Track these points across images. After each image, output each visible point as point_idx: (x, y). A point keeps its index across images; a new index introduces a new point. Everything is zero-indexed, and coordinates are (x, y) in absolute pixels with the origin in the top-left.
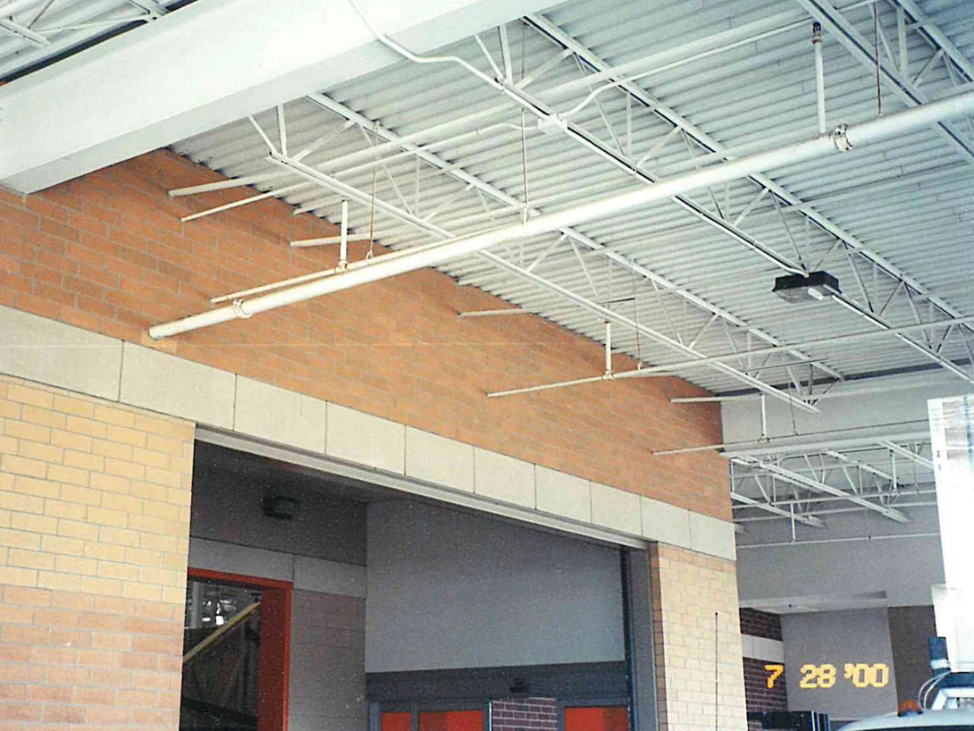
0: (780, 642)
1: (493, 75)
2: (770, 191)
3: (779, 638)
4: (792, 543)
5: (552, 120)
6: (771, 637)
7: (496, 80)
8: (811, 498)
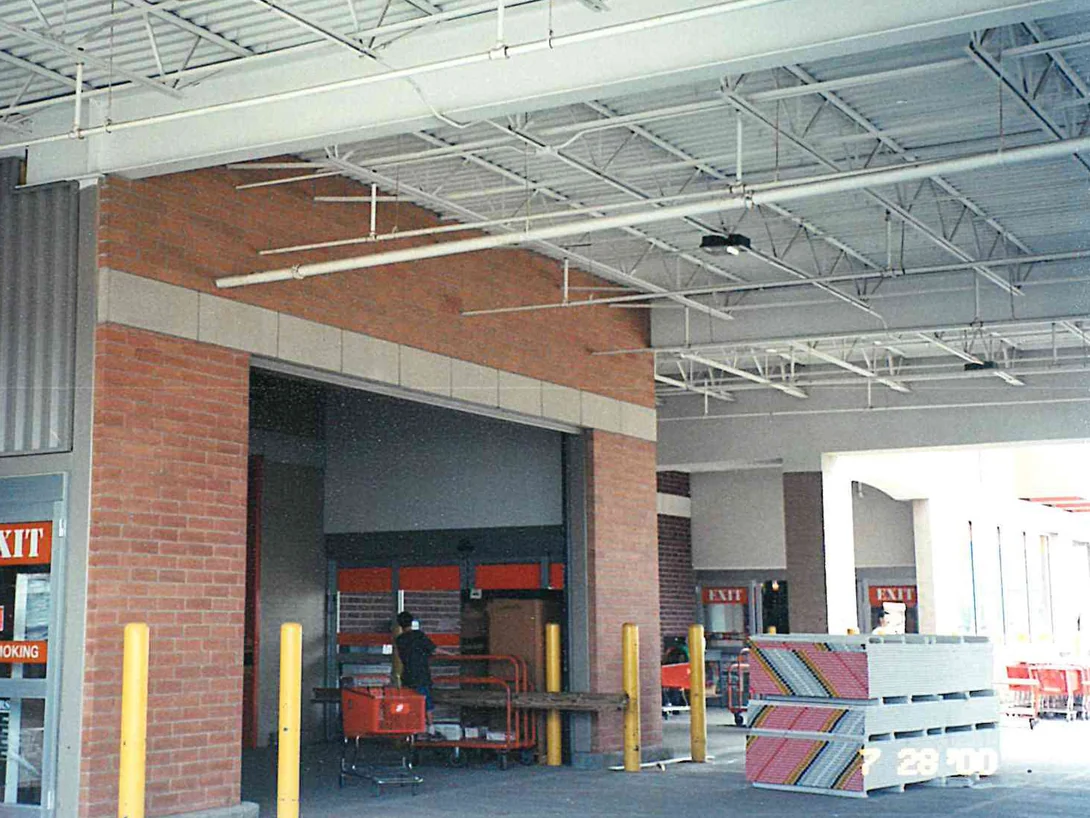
0: (688, 499)
1: (507, 124)
2: (702, 171)
3: (688, 496)
4: (704, 418)
5: (547, 150)
6: (680, 494)
7: (510, 128)
8: (724, 377)
